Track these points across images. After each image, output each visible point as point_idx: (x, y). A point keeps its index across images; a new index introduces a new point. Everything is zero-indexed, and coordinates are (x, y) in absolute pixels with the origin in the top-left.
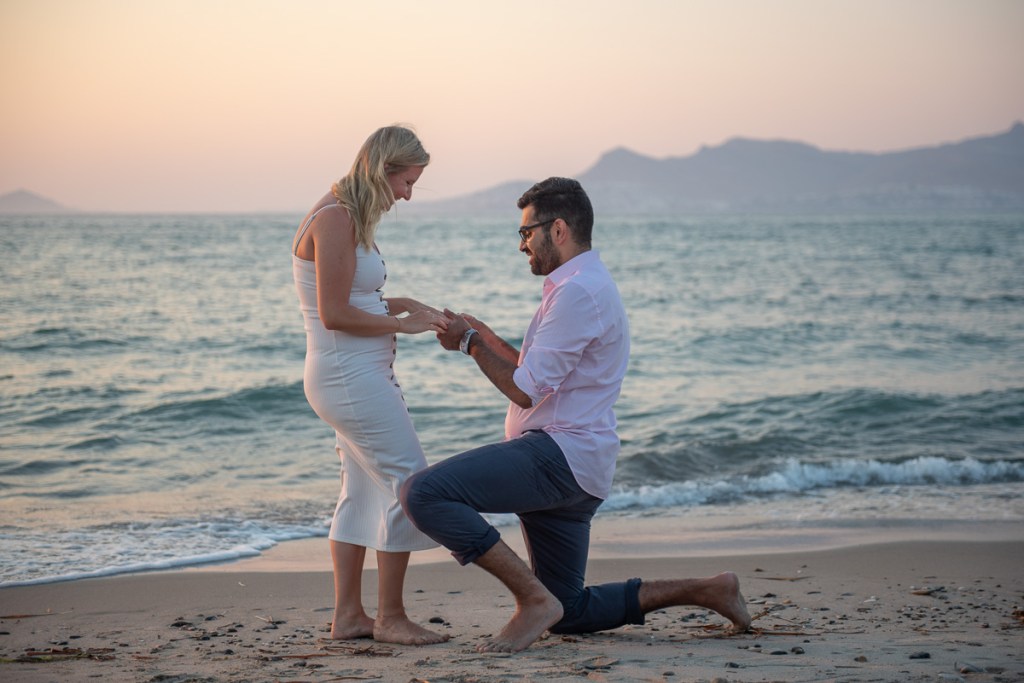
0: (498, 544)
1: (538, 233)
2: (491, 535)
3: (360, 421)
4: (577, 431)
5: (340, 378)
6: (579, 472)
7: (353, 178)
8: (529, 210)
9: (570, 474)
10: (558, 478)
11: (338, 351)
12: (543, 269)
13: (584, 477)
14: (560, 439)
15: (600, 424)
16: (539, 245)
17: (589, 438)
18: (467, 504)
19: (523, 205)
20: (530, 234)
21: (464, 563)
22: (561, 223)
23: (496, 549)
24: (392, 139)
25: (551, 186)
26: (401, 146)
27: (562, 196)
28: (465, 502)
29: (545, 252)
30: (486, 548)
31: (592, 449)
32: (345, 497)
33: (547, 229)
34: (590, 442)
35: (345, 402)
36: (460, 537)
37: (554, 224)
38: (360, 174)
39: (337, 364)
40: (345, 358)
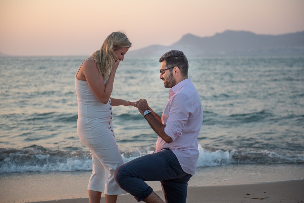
0: (152, 193)
1: (168, 72)
2: (150, 190)
3: (96, 145)
4: (183, 149)
5: (88, 128)
6: (183, 165)
7: (101, 51)
8: (164, 63)
9: (180, 166)
10: (175, 167)
11: (88, 117)
12: (169, 86)
13: (185, 167)
14: (176, 153)
15: (192, 146)
16: (168, 77)
17: (187, 152)
18: (140, 178)
19: (161, 61)
20: (164, 72)
21: (139, 201)
22: (177, 68)
23: (151, 195)
24: (116, 37)
25: (172, 54)
26: (119, 39)
27: (177, 58)
28: (139, 177)
29: (170, 79)
30: (147, 195)
31: (188, 156)
32: (94, 173)
33: (171, 71)
34: (188, 154)
35: (90, 137)
36: (137, 191)
37: (174, 68)
38: (104, 49)
39: (87, 122)
40: (90, 120)
